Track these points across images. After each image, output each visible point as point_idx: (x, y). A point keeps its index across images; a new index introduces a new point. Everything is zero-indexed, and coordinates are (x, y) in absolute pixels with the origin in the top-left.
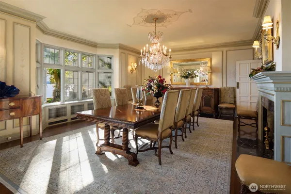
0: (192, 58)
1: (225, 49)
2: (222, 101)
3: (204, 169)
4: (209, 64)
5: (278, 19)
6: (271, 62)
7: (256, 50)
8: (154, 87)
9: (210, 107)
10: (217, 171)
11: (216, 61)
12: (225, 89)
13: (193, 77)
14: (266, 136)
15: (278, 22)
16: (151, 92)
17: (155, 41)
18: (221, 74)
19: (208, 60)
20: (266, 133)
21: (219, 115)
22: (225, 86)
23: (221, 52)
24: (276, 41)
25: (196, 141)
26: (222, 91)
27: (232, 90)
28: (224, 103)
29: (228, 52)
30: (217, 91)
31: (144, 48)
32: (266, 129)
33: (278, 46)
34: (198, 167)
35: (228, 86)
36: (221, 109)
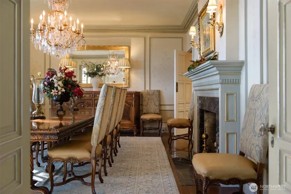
0: (102, 44)
1: (148, 35)
2: (145, 111)
3: (147, 190)
4: (127, 56)
5: (222, 3)
6: (213, 52)
7: (192, 38)
8: (59, 84)
9: (129, 120)
10: (163, 189)
11: (136, 50)
12: (148, 94)
13: (103, 75)
14: (204, 145)
15: (221, 7)
16: (54, 92)
17: (57, 7)
18: (143, 71)
19: (124, 49)
20: (204, 140)
21: (142, 132)
22: (148, 88)
23: (143, 39)
24: (220, 27)
25: (124, 164)
26: (144, 96)
27: (157, 93)
28: (148, 113)
29: (153, 40)
30: (138, 96)
31: (41, 17)
32: (204, 136)
33: (222, 33)
34: (139, 189)
35: (152, 89)
36: (144, 121)
